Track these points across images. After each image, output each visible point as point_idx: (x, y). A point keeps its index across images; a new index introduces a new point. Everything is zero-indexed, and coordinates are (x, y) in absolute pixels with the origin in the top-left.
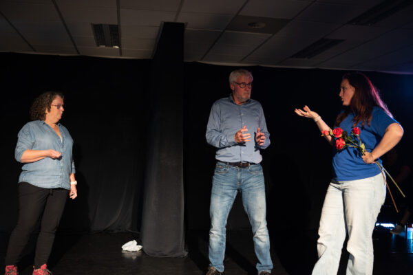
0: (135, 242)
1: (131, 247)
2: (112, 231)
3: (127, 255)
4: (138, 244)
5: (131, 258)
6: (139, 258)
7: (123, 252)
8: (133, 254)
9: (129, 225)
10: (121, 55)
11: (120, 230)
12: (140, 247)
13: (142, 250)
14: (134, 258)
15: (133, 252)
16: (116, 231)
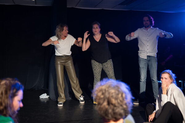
1: (44, 96)
3: (42, 100)
4: (47, 95)
5: (44, 102)
6: (48, 102)
7: (40, 99)
8: (45, 100)
9: (43, 86)
10: (36, 4)
11: (38, 88)
12: (48, 96)
13: (49, 97)
15: (45, 99)
16: (36, 89)
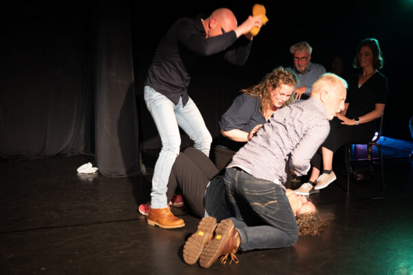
0: (90, 165)
1: (86, 169)
2: (65, 155)
3: (83, 178)
4: (93, 167)
5: (87, 180)
6: (95, 180)
7: (78, 174)
8: (89, 176)
9: (82, 148)
11: (73, 153)
12: (96, 169)
13: (98, 171)
14: (91, 180)
15: (89, 174)
16: (69, 155)
